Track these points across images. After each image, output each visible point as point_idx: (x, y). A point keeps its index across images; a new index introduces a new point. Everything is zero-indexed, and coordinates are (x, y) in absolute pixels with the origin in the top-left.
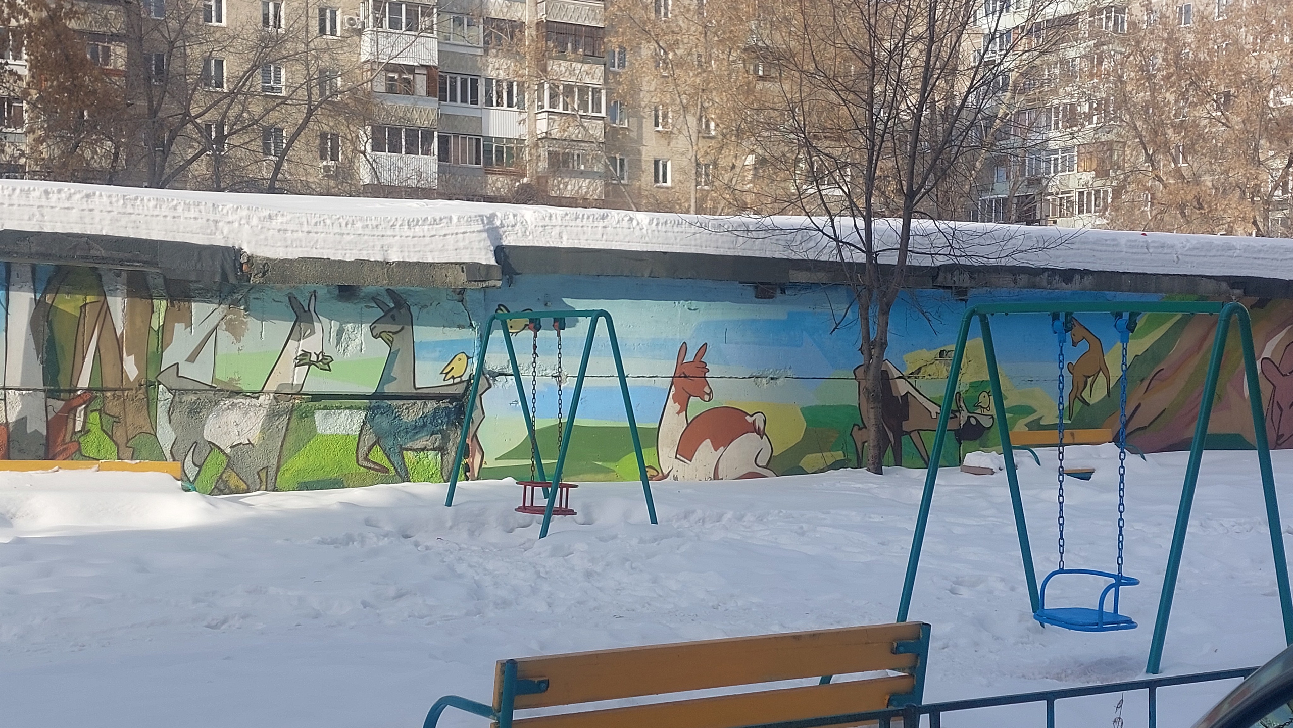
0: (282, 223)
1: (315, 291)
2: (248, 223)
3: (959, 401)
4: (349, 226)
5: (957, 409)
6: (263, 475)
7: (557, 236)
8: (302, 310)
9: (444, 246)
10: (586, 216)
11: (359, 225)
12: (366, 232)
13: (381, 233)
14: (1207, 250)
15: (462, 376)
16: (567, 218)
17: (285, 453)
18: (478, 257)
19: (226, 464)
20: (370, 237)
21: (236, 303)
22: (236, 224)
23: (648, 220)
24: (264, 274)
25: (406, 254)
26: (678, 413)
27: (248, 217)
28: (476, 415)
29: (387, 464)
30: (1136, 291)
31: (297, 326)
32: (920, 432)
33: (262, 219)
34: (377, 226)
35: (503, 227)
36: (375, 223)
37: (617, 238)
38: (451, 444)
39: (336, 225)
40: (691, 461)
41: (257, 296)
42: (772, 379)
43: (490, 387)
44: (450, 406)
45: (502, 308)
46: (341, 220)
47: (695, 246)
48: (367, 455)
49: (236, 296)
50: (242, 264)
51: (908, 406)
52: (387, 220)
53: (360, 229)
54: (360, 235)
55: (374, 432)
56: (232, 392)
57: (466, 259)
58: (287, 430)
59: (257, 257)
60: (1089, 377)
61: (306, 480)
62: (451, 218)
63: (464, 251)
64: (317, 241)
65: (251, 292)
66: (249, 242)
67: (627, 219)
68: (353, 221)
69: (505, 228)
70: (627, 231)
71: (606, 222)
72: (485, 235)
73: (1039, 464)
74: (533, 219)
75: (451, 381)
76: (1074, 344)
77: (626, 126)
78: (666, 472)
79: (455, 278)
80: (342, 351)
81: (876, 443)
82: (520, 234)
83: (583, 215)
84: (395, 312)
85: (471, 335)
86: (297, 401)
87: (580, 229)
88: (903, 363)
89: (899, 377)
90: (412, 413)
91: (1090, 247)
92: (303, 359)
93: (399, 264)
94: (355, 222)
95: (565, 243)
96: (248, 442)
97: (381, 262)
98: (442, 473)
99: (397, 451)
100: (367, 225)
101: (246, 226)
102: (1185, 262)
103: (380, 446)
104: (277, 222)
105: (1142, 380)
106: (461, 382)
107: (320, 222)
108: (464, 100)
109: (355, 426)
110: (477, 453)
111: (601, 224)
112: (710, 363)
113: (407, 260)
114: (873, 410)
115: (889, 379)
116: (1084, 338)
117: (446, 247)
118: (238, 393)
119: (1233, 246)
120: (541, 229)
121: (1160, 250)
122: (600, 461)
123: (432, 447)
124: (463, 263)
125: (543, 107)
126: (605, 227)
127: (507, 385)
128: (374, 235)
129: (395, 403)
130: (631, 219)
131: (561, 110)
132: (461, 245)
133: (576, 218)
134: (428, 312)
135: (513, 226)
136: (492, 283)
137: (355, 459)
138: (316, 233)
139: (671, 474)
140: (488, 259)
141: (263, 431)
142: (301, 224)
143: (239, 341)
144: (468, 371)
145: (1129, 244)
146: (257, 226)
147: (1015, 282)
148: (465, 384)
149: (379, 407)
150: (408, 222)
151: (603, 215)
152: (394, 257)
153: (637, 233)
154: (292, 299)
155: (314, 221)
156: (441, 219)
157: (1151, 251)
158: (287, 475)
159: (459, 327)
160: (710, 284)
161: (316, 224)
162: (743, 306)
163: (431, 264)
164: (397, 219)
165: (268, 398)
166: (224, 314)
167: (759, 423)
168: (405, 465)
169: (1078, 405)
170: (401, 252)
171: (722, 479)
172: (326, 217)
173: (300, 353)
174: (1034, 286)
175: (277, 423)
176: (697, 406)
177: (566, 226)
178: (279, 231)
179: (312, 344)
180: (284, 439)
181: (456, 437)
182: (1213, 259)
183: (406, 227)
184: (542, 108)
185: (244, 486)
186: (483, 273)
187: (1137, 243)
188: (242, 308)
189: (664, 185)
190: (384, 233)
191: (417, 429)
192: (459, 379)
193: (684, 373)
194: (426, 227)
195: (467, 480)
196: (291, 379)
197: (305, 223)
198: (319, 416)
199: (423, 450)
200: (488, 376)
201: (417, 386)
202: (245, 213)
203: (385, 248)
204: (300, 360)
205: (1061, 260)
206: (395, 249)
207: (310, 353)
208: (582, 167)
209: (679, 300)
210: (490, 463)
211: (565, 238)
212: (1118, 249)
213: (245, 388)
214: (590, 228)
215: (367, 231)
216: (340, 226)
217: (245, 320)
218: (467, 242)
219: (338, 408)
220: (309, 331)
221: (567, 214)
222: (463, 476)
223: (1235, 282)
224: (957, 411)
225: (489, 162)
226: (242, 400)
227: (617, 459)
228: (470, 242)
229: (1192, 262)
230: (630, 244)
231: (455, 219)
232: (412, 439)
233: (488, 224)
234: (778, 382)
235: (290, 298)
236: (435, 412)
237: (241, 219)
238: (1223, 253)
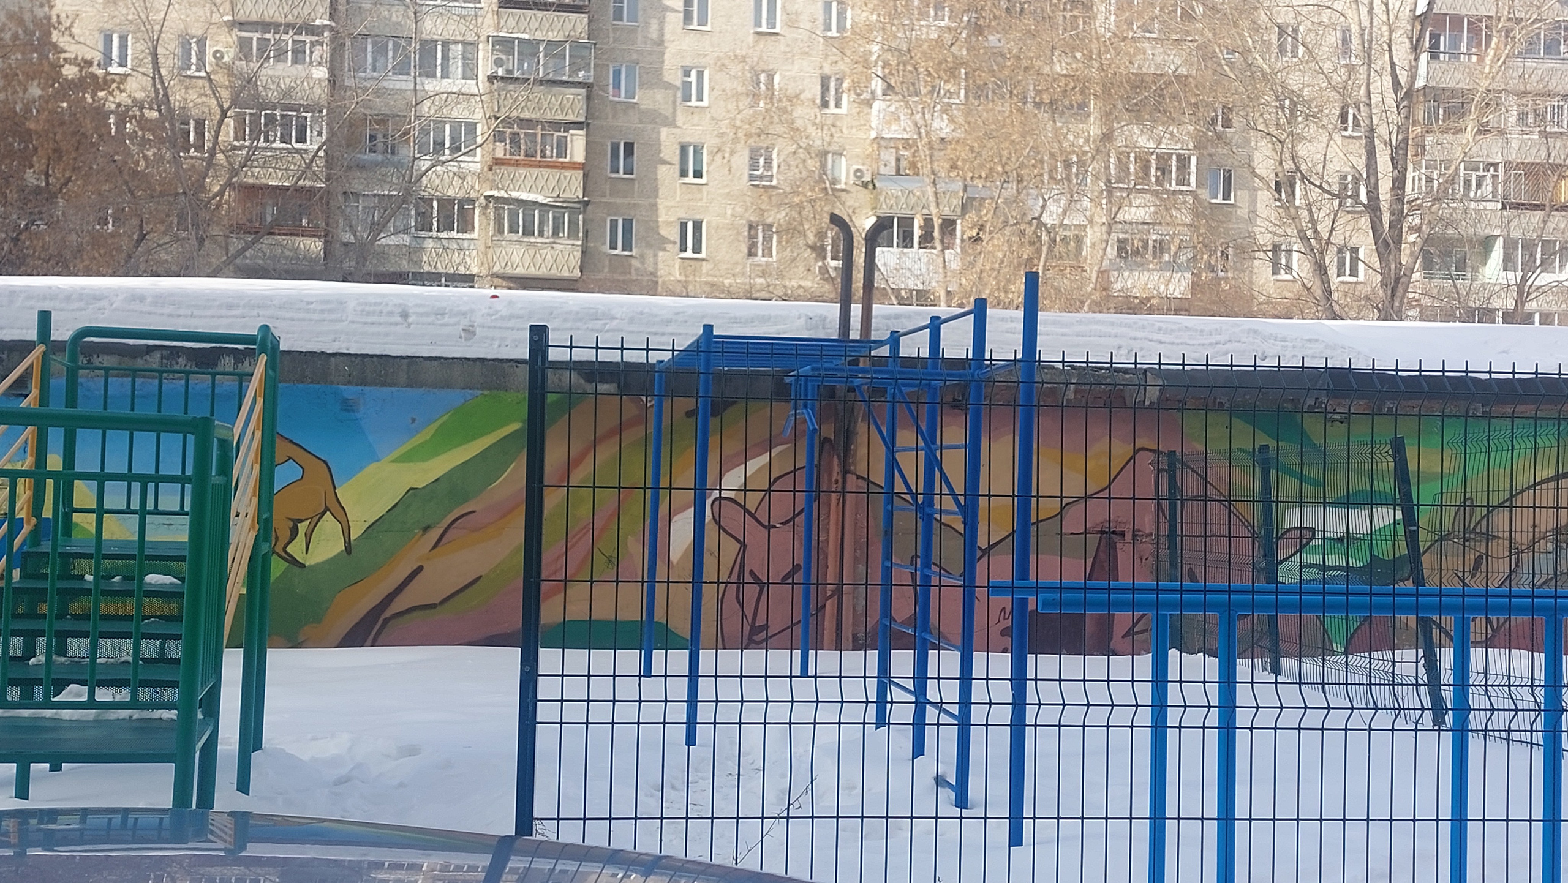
60: (301, 521)
102: (487, 338)
105: (426, 529)
116: (290, 458)
121: (431, 319)
145: (359, 308)
157: (410, 320)
187: (378, 308)
229: (503, 339)
238: (579, 324)
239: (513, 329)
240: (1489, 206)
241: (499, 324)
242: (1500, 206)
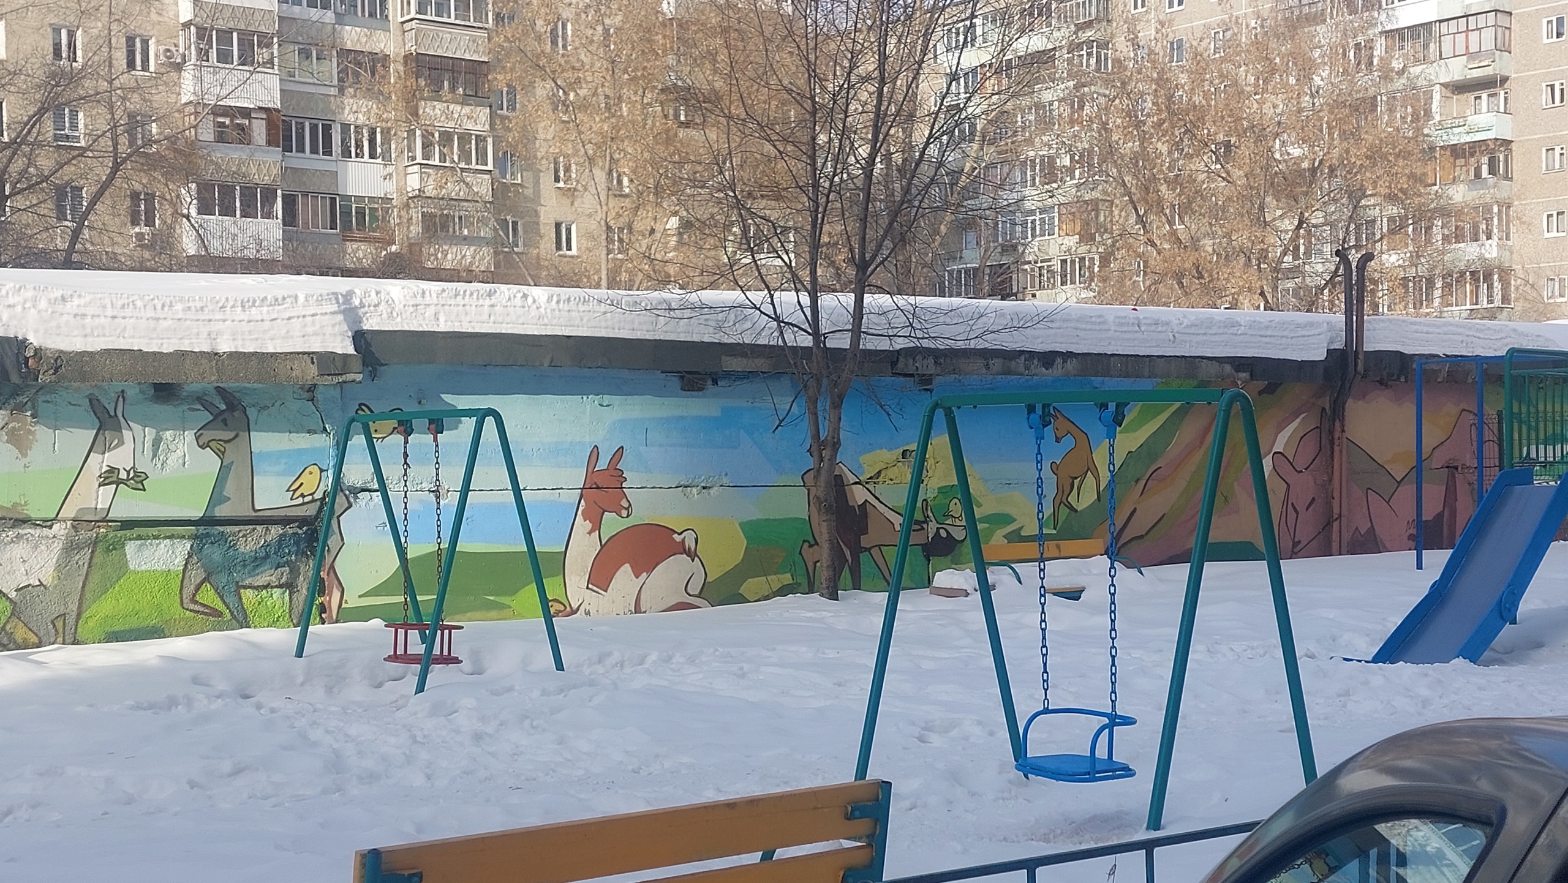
0: (79, 306)
1: (123, 391)
2: (34, 306)
3: (927, 509)
4: (166, 308)
5: (923, 519)
6: (59, 624)
7: (432, 317)
8: (107, 416)
9: (288, 332)
10: (468, 293)
11: (179, 307)
12: (187, 317)
13: (207, 318)
14: (1207, 327)
15: (314, 493)
16: (444, 295)
17: (88, 595)
18: (332, 345)
19: (10, 612)
20: (194, 323)
21: (20, 408)
22: (19, 309)
23: (546, 297)
24: (56, 371)
25: (240, 343)
26: (590, 533)
27: (35, 299)
28: (334, 541)
29: (220, 606)
30: (1127, 376)
31: (100, 435)
32: (882, 548)
33: (53, 301)
34: (202, 308)
35: (364, 307)
36: (199, 304)
37: (508, 319)
38: (301, 579)
39: (150, 307)
40: (606, 591)
41: (48, 398)
42: (704, 488)
43: (350, 506)
44: (300, 532)
45: (363, 407)
46: (156, 301)
47: (606, 328)
48: (194, 595)
49: (20, 398)
50: (27, 359)
51: (866, 517)
52: (215, 300)
53: (180, 312)
54: (179, 320)
55: (203, 567)
56: (16, 520)
57: (317, 347)
58: (90, 566)
59: (47, 349)
60: (1076, 478)
61: (117, 628)
62: (296, 297)
63: (314, 338)
64: (125, 327)
65: (40, 393)
66: (36, 331)
67: (519, 295)
68: (171, 302)
69: (366, 308)
70: (520, 311)
71: (494, 300)
72: (340, 317)
73: (1020, 582)
74: (402, 298)
75: (300, 501)
76: (1058, 440)
77: (519, 181)
78: (575, 606)
79: (303, 371)
80: (159, 465)
81: (829, 563)
82: (385, 316)
83: (465, 291)
84: (225, 415)
85: (325, 442)
86: (102, 530)
87: (461, 308)
88: (860, 466)
89: (856, 483)
90: (250, 542)
91: (1073, 325)
92: (110, 477)
93: (231, 354)
94: (174, 304)
95: (443, 326)
96: (38, 583)
97: (208, 353)
98: (290, 616)
99: (232, 590)
100: (189, 308)
101: (33, 310)
102: (1182, 340)
103: (210, 584)
104: (72, 306)
105: (1137, 481)
106: (314, 501)
107: (128, 305)
108: (314, 150)
109: (177, 560)
110: (335, 590)
111: (488, 302)
112: (627, 470)
113: (241, 350)
114: (825, 524)
115: (843, 486)
116: (1068, 432)
117: (292, 333)
118: (24, 521)
119: (1237, 322)
120: (411, 309)
121: (1153, 328)
122: (492, 595)
123: (277, 583)
124: (313, 353)
125: (414, 158)
126: (492, 306)
127: (371, 504)
128: (198, 320)
129: (229, 529)
130: (525, 296)
131: (437, 162)
132: (310, 330)
133: (456, 296)
134: (269, 415)
135: (375, 306)
136: (350, 377)
137: (179, 600)
138: (124, 318)
139: (582, 609)
140: (345, 347)
141: (58, 568)
142: (104, 307)
143: (25, 455)
144: (322, 488)
145: (1117, 320)
146: (47, 311)
147: (987, 367)
148: (318, 503)
149: (208, 535)
150: (242, 302)
151: (490, 290)
152: (225, 346)
153: (534, 312)
154: (94, 403)
155: (120, 303)
156: (284, 299)
157: (1143, 329)
158: (91, 624)
159: (309, 432)
160: (625, 374)
161: (123, 306)
162: (667, 400)
163: (272, 355)
164: (227, 299)
165: (64, 527)
166: (4, 422)
167: (690, 543)
168: (243, 608)
169: (1064, 511)
170: (234, 340)
171: (645, 612)
172: (135, 297)
173: (105, 469)
174: (1009, 372)
175: (77, 558)
176: (612, 523)
177: (443, 305)
178: (75, 315)
179: (120, 458)
180: (86, 578)
181: (307, 570)
182: (1216, 338)
183: (240, 309)
184: (413, 160)
185: (35, 639)
186: (339, 364)
187: (1127, 320)
188: (29, 413)
189: (568, 253)
190: (211, 317)
191: (258, 561)
192: (310, 498)
193: (596, 484)
194: (265, 309)
195: (323, 624)
196: (95, 502)
197: (109, 306)
198: (130, 548)
199: (265, 587)
200: (347, 492)
201: (257, 507)
202: (30, 294)
203: (212, 336)
204: (106, 478)
205: (1040, 340)
206: (225, 337)
207: (119, 469)
208: (466, 232)
209: (588, 394)
210: (353, 601)
211: (442, 319)
212: (1105, 327)
213: (33, 515)
214: (474, 307)
215: (189, 315)
216: (155, 309)
217: (33, 429)
218: (318, 326)
219: (156, 537)
220: (116, 441)
221: (444, 290)
222: (318, 619)
223: (1240, 363)
224: (923, 522)
225: (347, 226)
226: (30, 531)
227: (513, 592)
228: (322, 327)
229: (1191, 341)
230: (525, 326)
231: (301, 298)
232: (251, 574)
233: (344, 303)
234: (712, 491)
235: (90, 401)
236: (280, 541)
237: (25, 302)
238: (1226, 330)
239: (1193, 334)
241: (1187, 331)
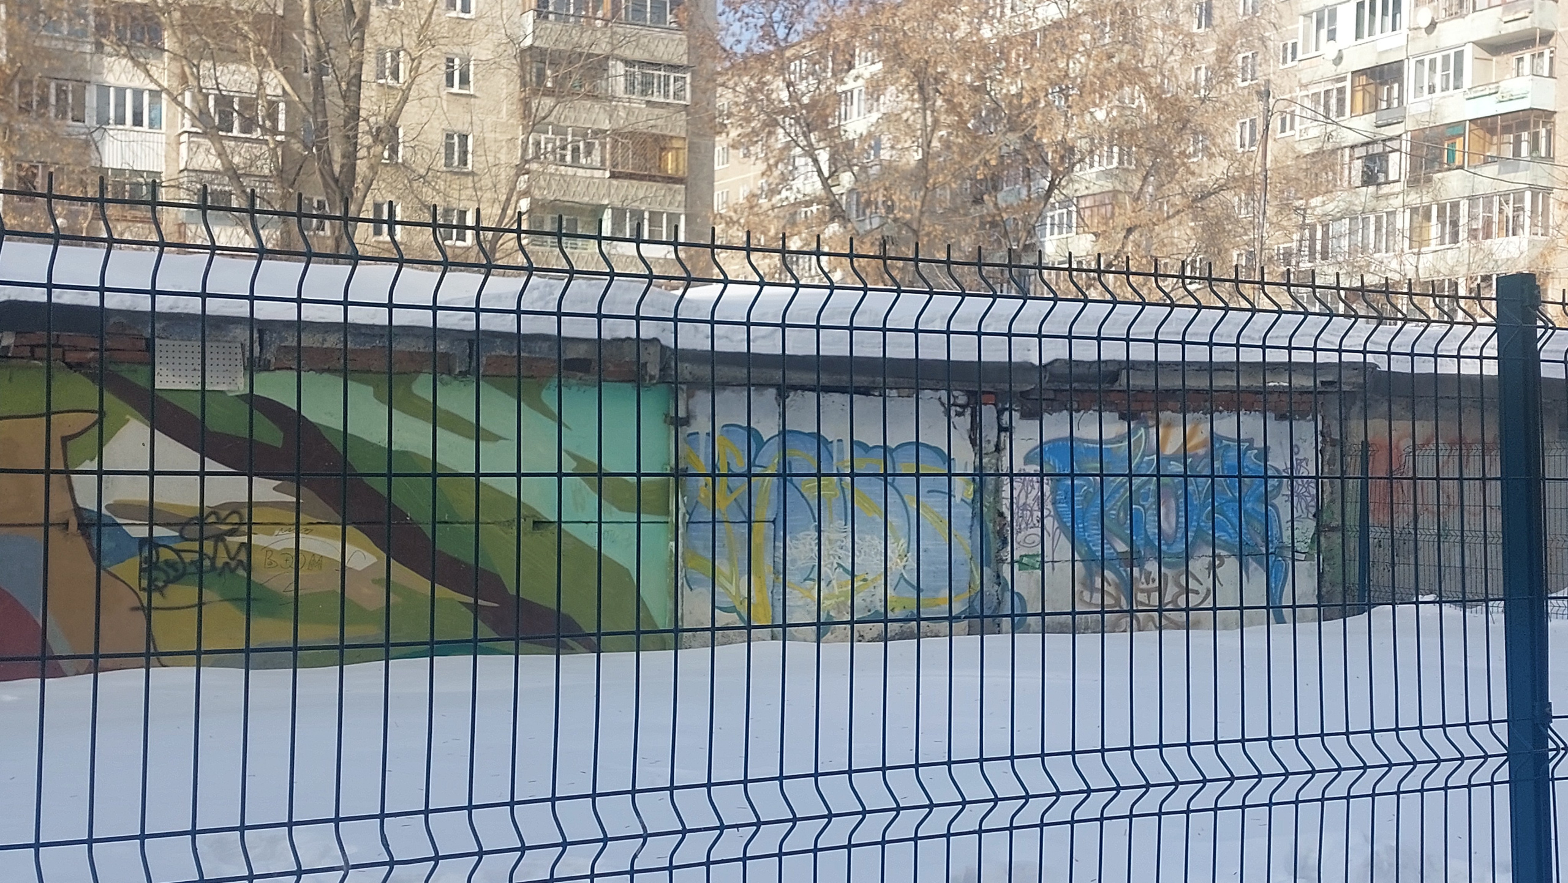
240: (598, 174)
242: (608, 174)
